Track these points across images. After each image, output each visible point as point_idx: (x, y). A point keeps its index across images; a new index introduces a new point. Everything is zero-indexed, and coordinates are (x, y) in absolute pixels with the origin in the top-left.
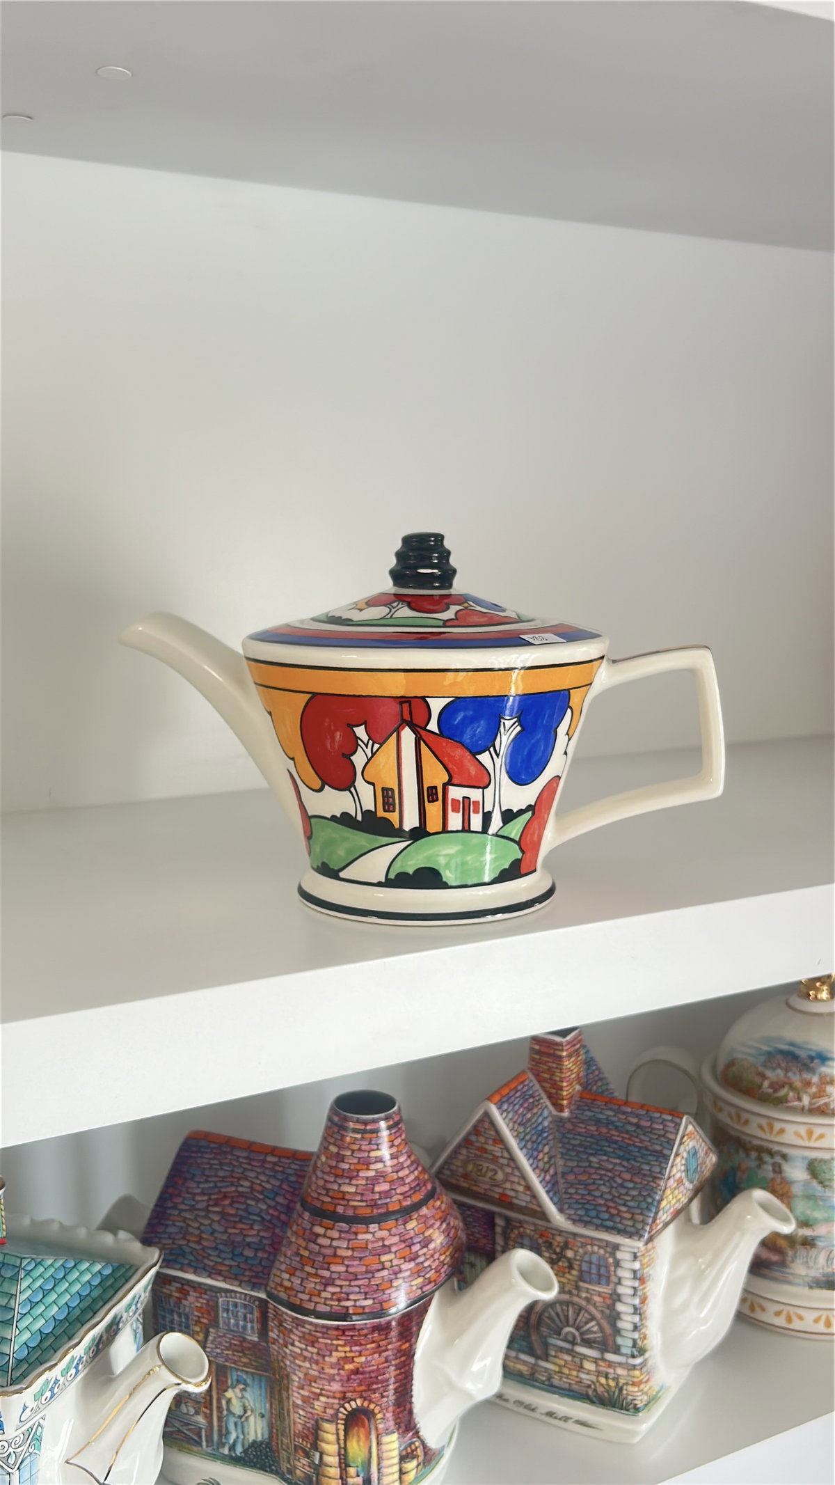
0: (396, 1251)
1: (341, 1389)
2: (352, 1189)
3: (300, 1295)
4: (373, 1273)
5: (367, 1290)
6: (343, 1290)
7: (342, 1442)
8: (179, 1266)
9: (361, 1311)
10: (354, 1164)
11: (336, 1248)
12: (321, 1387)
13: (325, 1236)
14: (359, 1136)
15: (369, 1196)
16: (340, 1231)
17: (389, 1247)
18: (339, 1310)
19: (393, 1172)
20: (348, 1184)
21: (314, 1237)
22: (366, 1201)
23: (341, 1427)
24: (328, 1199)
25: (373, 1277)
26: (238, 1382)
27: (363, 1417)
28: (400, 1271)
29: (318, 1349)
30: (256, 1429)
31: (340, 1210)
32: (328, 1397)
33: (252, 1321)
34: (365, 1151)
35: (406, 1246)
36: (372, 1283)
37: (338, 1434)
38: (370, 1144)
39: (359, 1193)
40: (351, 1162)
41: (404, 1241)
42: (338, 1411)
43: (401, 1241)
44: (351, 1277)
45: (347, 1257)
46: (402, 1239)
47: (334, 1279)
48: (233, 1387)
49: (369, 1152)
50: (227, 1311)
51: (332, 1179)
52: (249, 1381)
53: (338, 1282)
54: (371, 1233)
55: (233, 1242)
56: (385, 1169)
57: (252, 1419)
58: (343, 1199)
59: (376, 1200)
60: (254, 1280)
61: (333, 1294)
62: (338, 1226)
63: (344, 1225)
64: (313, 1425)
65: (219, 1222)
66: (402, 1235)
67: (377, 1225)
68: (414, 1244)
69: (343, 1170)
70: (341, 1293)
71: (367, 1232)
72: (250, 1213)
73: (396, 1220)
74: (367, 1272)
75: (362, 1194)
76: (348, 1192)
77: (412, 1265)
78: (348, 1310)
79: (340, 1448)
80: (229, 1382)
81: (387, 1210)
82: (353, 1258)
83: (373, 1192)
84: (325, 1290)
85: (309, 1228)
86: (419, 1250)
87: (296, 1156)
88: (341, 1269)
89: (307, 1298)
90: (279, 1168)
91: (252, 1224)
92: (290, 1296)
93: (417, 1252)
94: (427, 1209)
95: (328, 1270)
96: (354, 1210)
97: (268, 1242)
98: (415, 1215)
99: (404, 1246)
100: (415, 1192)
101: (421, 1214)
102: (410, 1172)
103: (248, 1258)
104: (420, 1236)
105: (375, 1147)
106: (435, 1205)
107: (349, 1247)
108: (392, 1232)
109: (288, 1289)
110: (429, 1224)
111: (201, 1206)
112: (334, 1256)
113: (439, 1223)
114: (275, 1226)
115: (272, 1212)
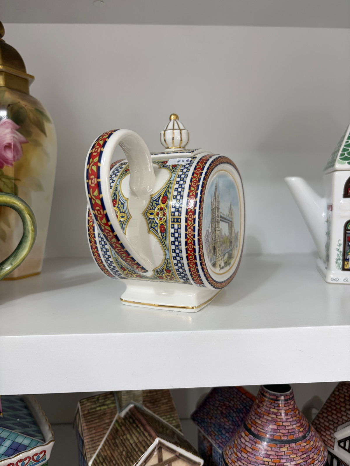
0: (272, 459)
2: (260, 422)
3: (229, 459)
8: (200, 426)
11: (246, 445)
13: (244, 438)
14: (267, 399)
16: (250, 439)
19: (280, 422)
20: (259, 419)
21: (241, 437)
22: (264, 430)
24: (250, 423)
31: (253, 429)
38: (271, 405)
40: (262, 409)
41: (278, 456)
43: (276, 455)
44: (248, 462)
45: (249, 452)
47: (242, 459)
49: (270, 408)
51: (254, 414)
53: (243, 461)
54: (262, 445)
55: (220, 425)
56: (276, 419)
58: (255, 425)
60: (220, 444)
62: (250, 436)
63: (252, 437)
65: (219, 414)
66: (277, 452)
68: (282, 459)
69: (258, 412)
72: (230, 416)
73: (276, 444)
76: (258, 423)
81: (273, 438)
82: (252, 453)
84: (237, 462)
85: (241, 432)
86: (285, 463)
87: (252, 398)
88: (246, 456)
89: (230, 462)
90: (245, 402)
91: (229, 420)
92: (226, 458)
93: (283, 463)
94: (296, 445)
95: (241, 453)
96: (258, 432)
97: (231, 430)
98: (287, 445)
99: (277, 458)
100: (291, 434)
101: (291, 446)
102: (291, 425)
103: (222, 434)
104: (287, 456)
105: (273, 407)
106: (301, 445)
107: (252, 447)
108: (272, 449)
109: (227, 454)
110: (295, 453)
111: (217, 405)
112: (245, 449)
113: (301, 454)
114: (235, 425)
115: (237, 418)
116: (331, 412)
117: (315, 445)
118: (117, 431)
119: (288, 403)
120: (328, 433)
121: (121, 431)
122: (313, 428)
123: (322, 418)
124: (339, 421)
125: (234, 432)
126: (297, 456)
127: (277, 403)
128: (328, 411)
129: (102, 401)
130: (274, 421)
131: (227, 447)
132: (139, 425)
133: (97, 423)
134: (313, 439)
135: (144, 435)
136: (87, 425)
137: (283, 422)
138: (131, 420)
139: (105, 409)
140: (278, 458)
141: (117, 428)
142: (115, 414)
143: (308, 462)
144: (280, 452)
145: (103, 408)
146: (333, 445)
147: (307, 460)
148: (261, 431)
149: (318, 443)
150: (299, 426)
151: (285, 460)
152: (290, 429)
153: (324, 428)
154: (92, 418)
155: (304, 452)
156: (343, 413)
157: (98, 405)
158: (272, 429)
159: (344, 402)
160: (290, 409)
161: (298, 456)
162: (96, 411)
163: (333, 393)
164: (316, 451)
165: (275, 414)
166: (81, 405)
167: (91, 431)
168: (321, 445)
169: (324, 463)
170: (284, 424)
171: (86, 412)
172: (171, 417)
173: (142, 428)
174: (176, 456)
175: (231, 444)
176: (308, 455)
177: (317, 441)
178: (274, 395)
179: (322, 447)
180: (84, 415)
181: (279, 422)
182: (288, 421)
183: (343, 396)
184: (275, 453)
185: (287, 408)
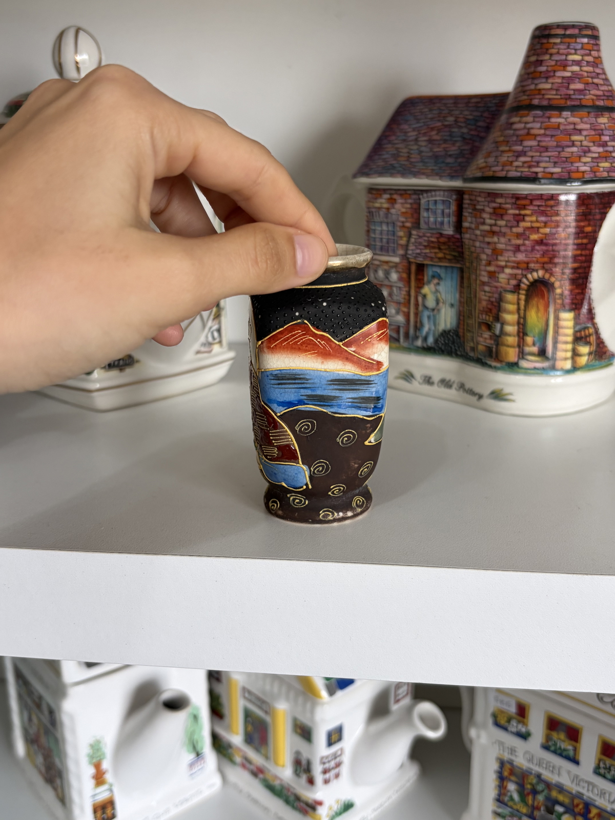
0: (586, 136)
1: (525, 259)
3: (494, 169)
4: (563, 148)
5: (556, 160)
6: (534, 160)
7: (522, 312)
9: (549, 176)
10: (552, 66)
11: (529, 129)
12: (507, 259)
13: (520, 122)
14: (558, 41)
15: (564, 91)
16: (535, 117)
17: (580, 131)
18: (529, 175)
19: (588, 77)
20: (545, 82)
22: (561, 95)
23: (523, 297)
24: (524, 98)
25: (563, 151)
26: (433, 277)
27: (543, 288)
28: (589, 151)
29: (507, 221)
30: (447, 319)
31: (536, 102)
32: (513, 268)
33: (449, 216)
34: (562, 54)
35: (596, 135)
36: (562, 156)
37: (518, 304)
39: (554, 89)
40: (548, 64)
41: (595, 130)
42: (520, 281)
44: (542, 149)
45: (539, 135)
46: (592, 128)
47: (526, 152)
48: (429, 282)
49: (566, 55)
50: (428, 210)
51: (529, 83)
52: (443, 275)
53: (530, 154)
54: (564, 118)
55: (437, 156)
56: (581, 73)
57: (443, 311)
58: (539, 94)
59: (570, 95)
60: (453, 174)
61: (524, 162)
62: (532, 114)
63: (539, 112)
64: (496, 298)
65: (425, 146)
66: (593, 125)
67: (569, 113)
68: (604, 135)
69: (541, 72)
70: (532, 161)
71: (560, 116)
72: (453, 137)
73: (589, 113)
74: (557, 146)
75: (557, 90)
76: (544, 89)
77: (601, 150)
78: (537, 176)
79: (519, 317)
80: (426, 279)
82: (545, 135)
83: (568, 88)
84: (516, 161)
88: (534, 143)
89: (499, 169)
91: (454, 143)
92: (484, 172)
93: (606, 142)
95: (521, 145)
96: (549, 101)
97: (467, 152)
98: (607, 115)
100: (608, 99)
103: (448, 163)
105: (573, 51)
107: (542, 127)
108: (583, 121)
109: (483, 168)
112: (528, 134)
114: (474, 141)
115: (473, 133)
127: (580, 43)
137: (592, 78)
144: (597, 124)
148: (553, 99)
151: (608, 137)
152: (605, 91)
165: (578, 64)
170: (595, 81)
182: (600, 77)
184: (589, 126)
185: (597, 55)
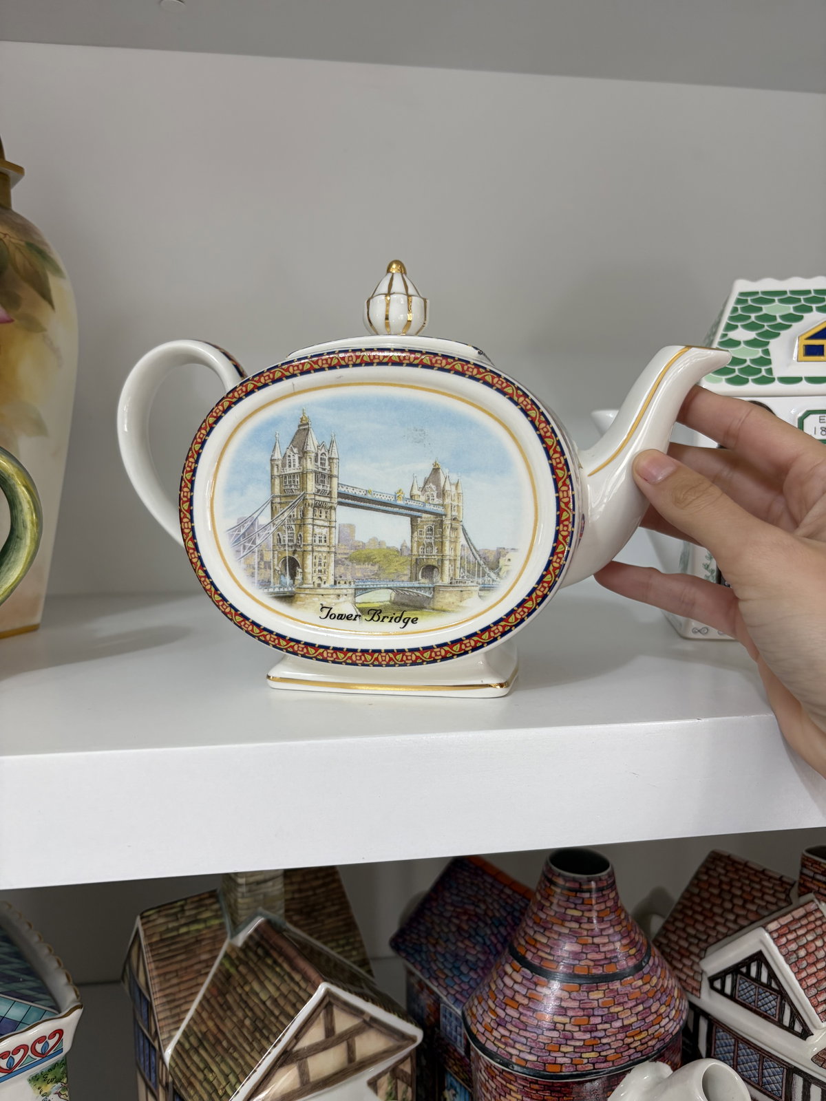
3: (478, 1025)
4: (543, 1030)
8: (412, 961)
10: (551, 916)
14: (558, 891)
15: (557, 952)
17: (565, 1009)
19: (587, 936)
21: (503, 974)
24: (523, 942)
25: (542, 1034)
26: (451, 1086)
33: (460, 1035)
36: (540, 1040)
38: (568, 901)
39: (549, 946)
40: (548, 912)
43: (579, 1008)
44: (522, 1026)
45: (522, 1004)
48: (448, 1090)
49: (566, 909)
50: (445, 1016)
51: (531, 924)
52: (458, 1090)
53: (509, 1026)
54: (551, 989)
55: (457, 955)
56: (579, 930)
59: (564, 958)
60: (458, 996)
69: (541, 919)
70: (510, 1038)
71: (548, 986)
74: (537, 1027)
75: (551, 948)
77: (587, 1036)
78: (511, 1058)
80: (446, 1082)
81: (573, 971)
82: (528, 1007)
83: (562, 950)
85: (503, 966)
86: (599, 1024)
87: (526, 894)
88: (515, 1014)
89: (482, 1030)
90: (510, 901)
91: (475, 944)
92: (472, 1022)
93: (596, 1025)
94: (621, 984)
95: (504, 1010)
96: (541, 961)
97: (481, 965)
98: (603, 986)
99: (582, 1013)
100: (611, 963)
101: (611, 988)
102: (609, 942)
103: (462, 973)
104: (604, 1009)
105: (573, 906)
106: (633, 984)
107: (528, 995)
108: (572, 996)
109: (474, 1015)
110: (619, 1001)
111: (448, 914)
112: (513, 999)
113: (634, 1003)
114: (491, 952)
115: (493, 938)
116: (691, 917)
117: (662, 985)
118: (228, 976)
119: (603, 896)
120: (688, 962)
121: (237, 977)
122: (655, 951)
123: (674, 932)
124: (709, 936)
125: (486, 968)
126: (624, 1009)
127: (581, 898)
128: (686, 915)
129: (193, 912)
130: (575, 935)
131: (473, 1000)
132: (280, 960)
133: (182, 961)
134: (656, 972)
135: (292, 979)
136: (157, 968)
137: (593, 937)
138: (260, 951)
139: (198, 931)
140: (584, 1015)
141: (227, 971)
142: (223, 941)
143: (647, 1021)
144: (588, 1001)
145: (194, 927)
146: (698, 987)
147: (647, 1017)
148: (546, 959)
149: (668, 980)
150: (628, 944)
151: (600, 1018)
152: (608, 951)
153: (679, 952)
154: (170, 951)
155: (639, 999)
156: (718, 919)
157: (183, 921)
158: (570, 952)
159: (719, 896)
160: (609, 909)
161: (627, 1008)
162: (179, 935)
163: (696, 877)
164: (664, 999)
165: (577, 920)
166: (143, 924)
167: (169, 980)
168: (674, 985)
169: (681, 1022)
170: (597, 940)
171: (155, 939)
172: (348, 944)
173: (286, 966)
174: (365, 1021)
175: (481, 993)
176: (648, 1006)
177: (665, 977)
178: (574, 880)
179: (676, 989)
180: (150, 945)
181: (586, 938)
182: (604, 933)
183: (716, 882)
184: (578, 1004)
185: (603, 906)
